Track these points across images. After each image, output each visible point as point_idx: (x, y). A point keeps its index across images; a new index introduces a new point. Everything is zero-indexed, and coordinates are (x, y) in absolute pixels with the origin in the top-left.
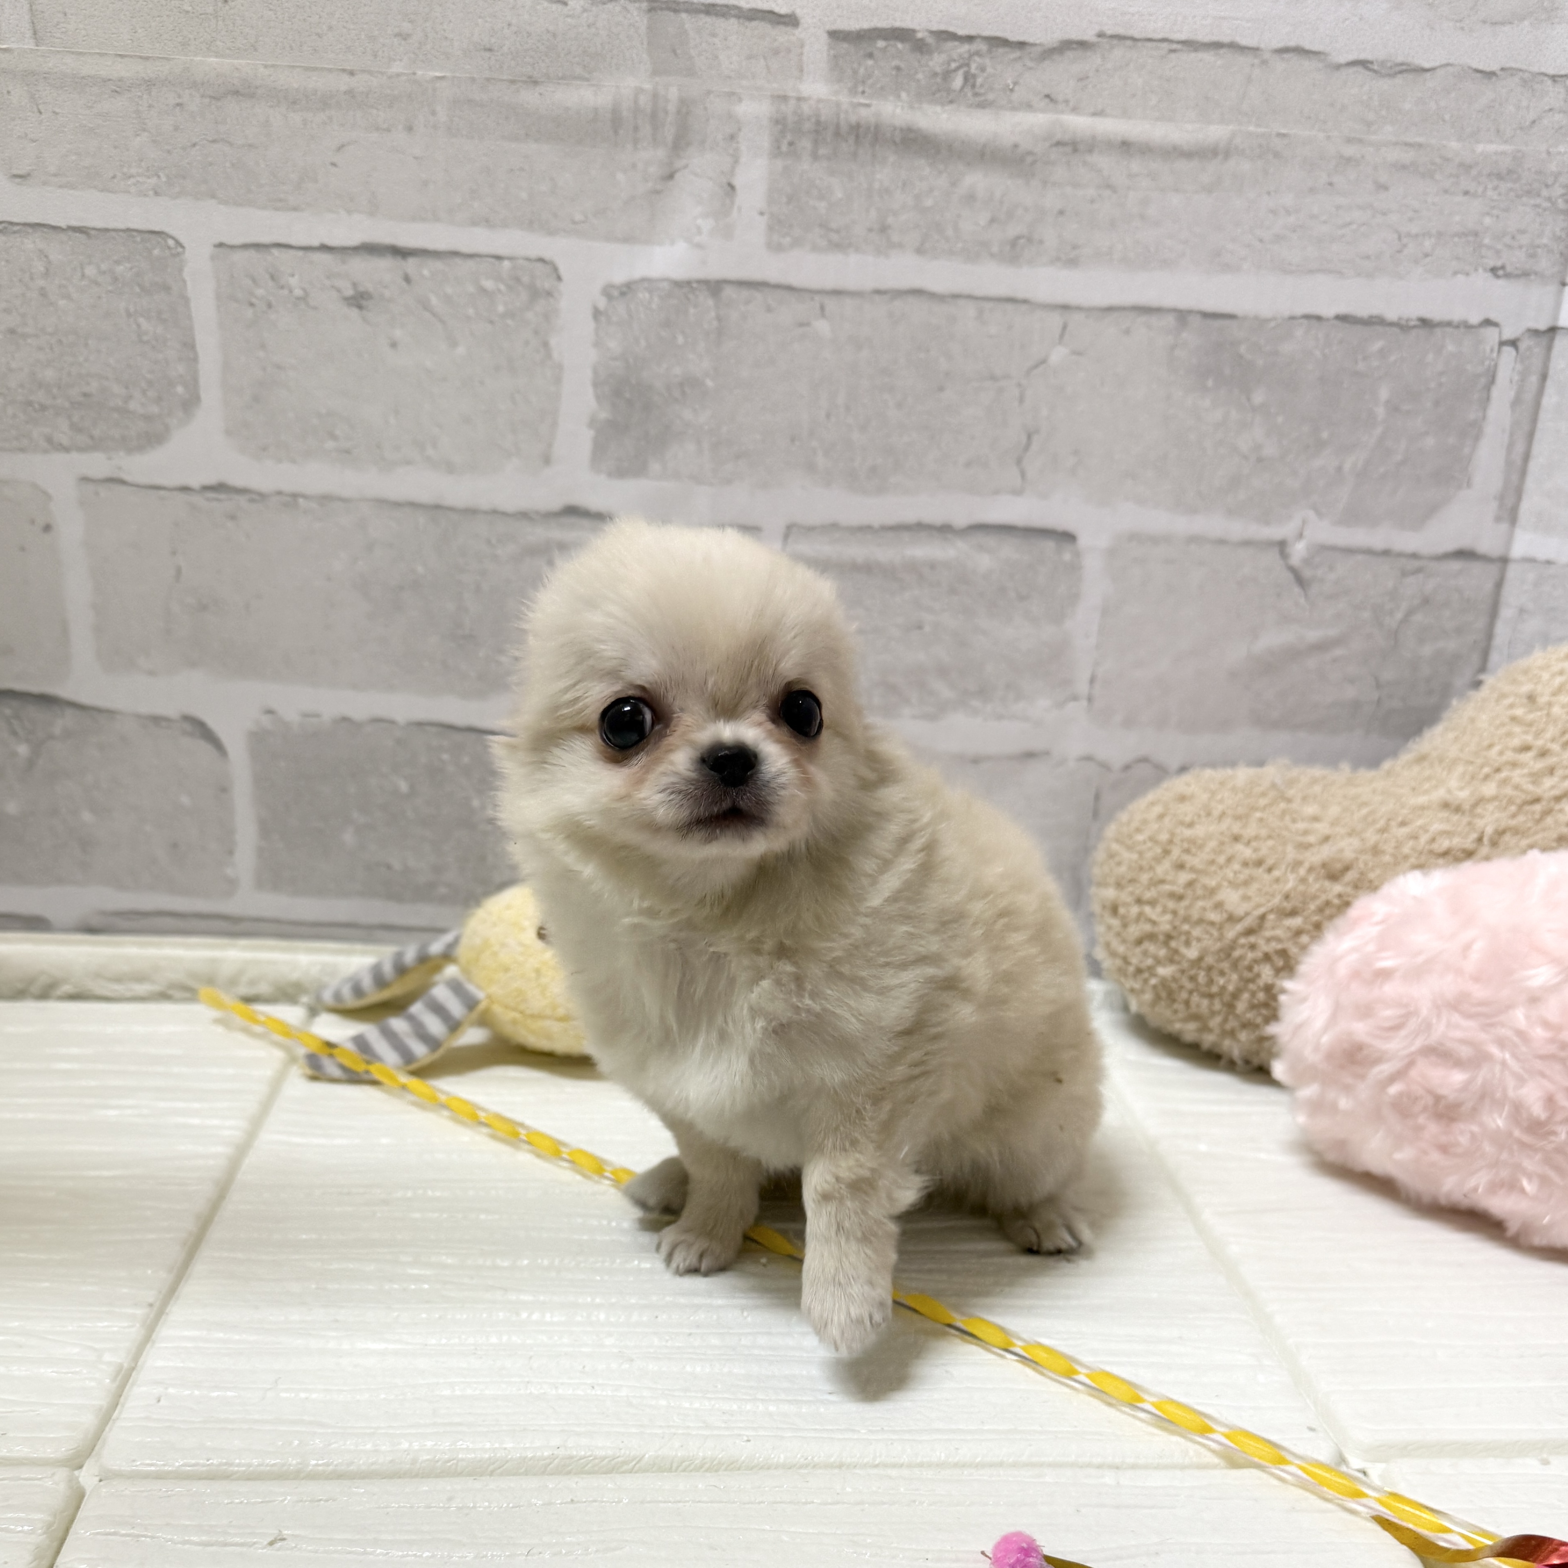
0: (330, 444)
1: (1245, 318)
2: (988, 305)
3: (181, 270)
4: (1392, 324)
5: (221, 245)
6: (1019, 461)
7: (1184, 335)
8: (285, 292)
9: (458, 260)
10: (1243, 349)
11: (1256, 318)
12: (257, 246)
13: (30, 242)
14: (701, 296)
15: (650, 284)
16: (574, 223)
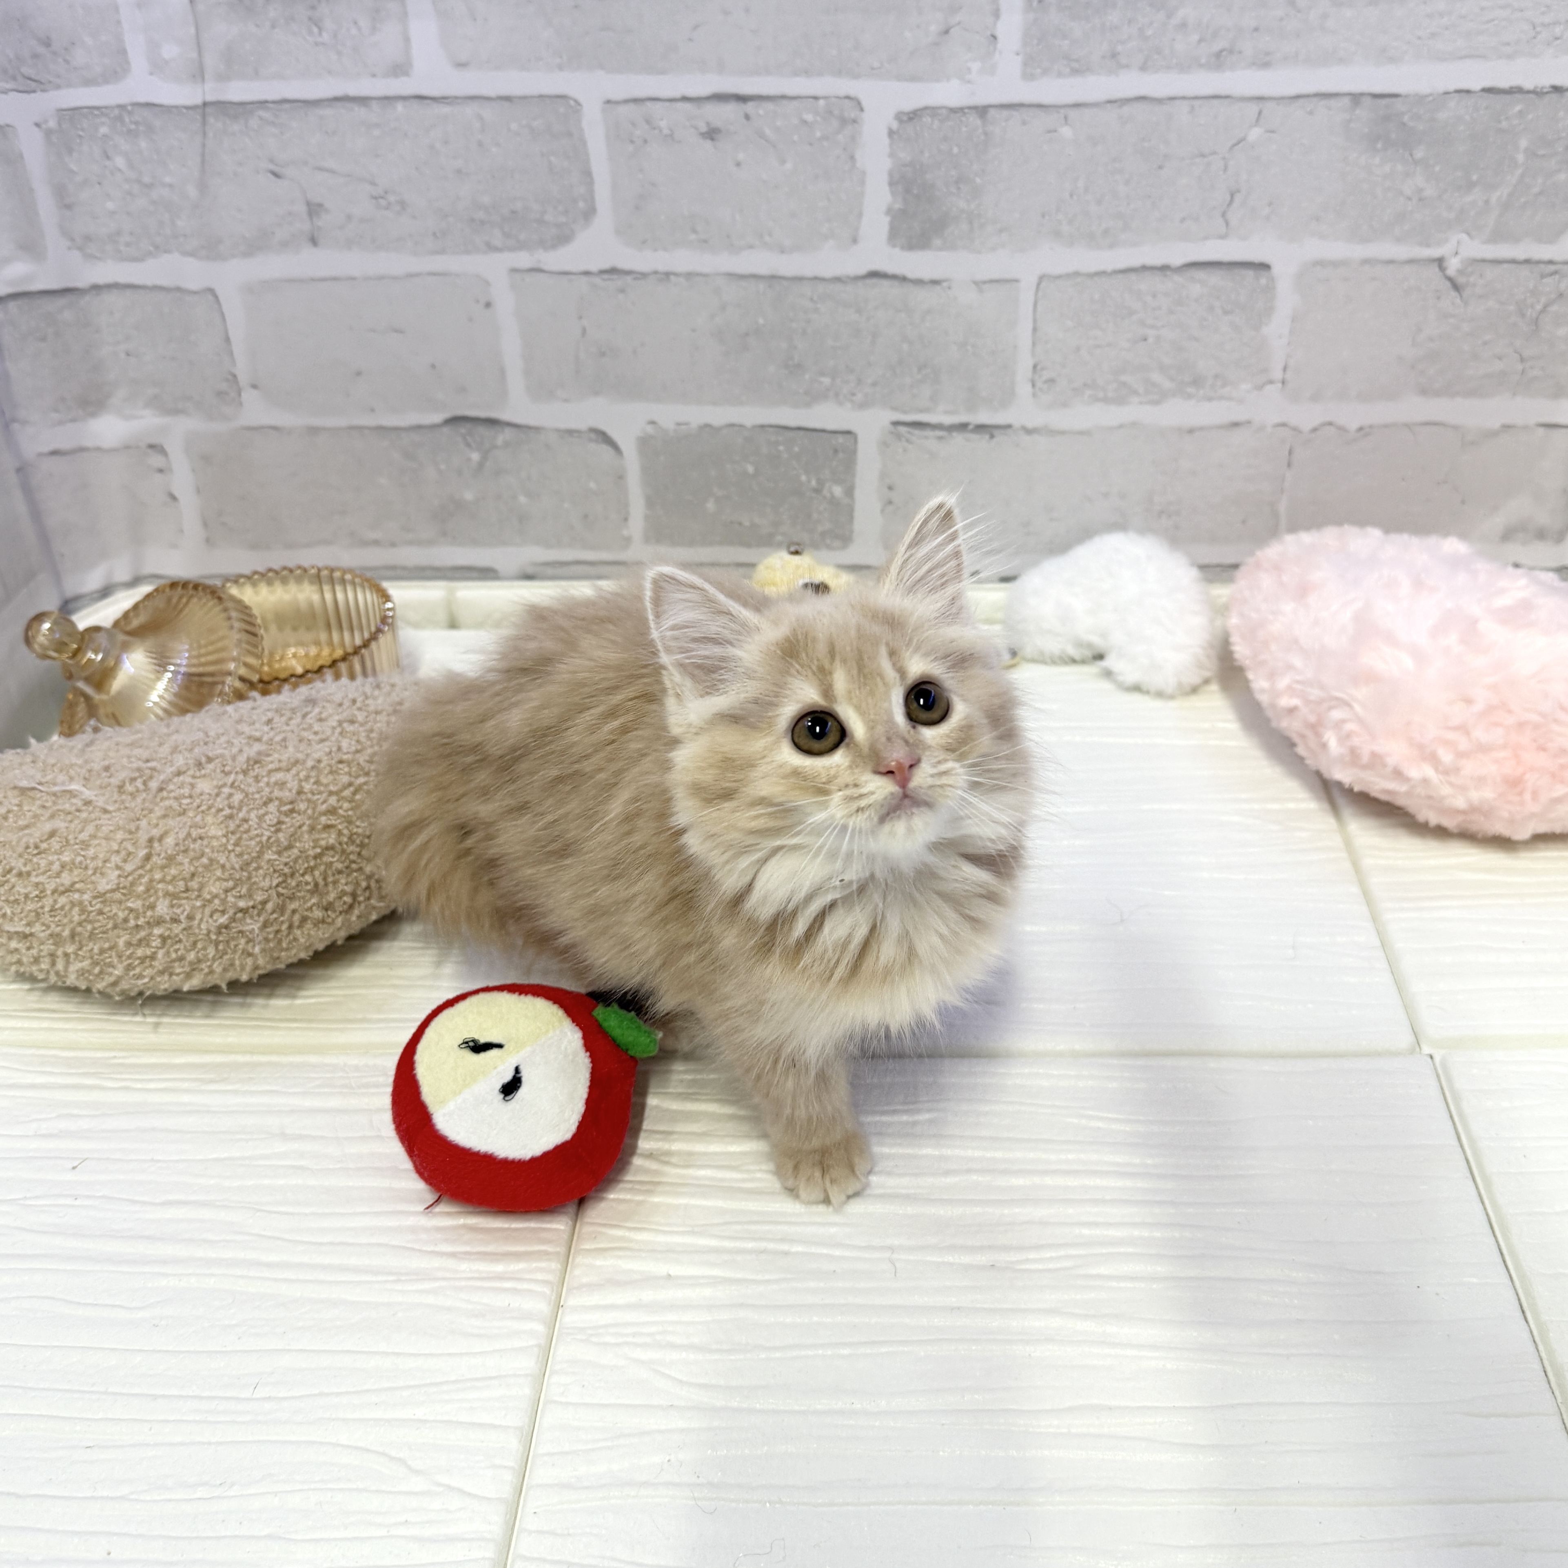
0: (693, 237)
1: (1406, 96)
2: (1197, 103)
3: (580, 121)
4: (1529, 92)
5: (608, 102)
6: (1224, 215)
7: (1358, 112)
8: (656, 132)
9: (785, 102)
10: (1406, 119)
11: (1416, 95)
12: (636, 101)
13: (470, 110)
14: (971, 119)
15: (932, 111)
16: (873, 69)
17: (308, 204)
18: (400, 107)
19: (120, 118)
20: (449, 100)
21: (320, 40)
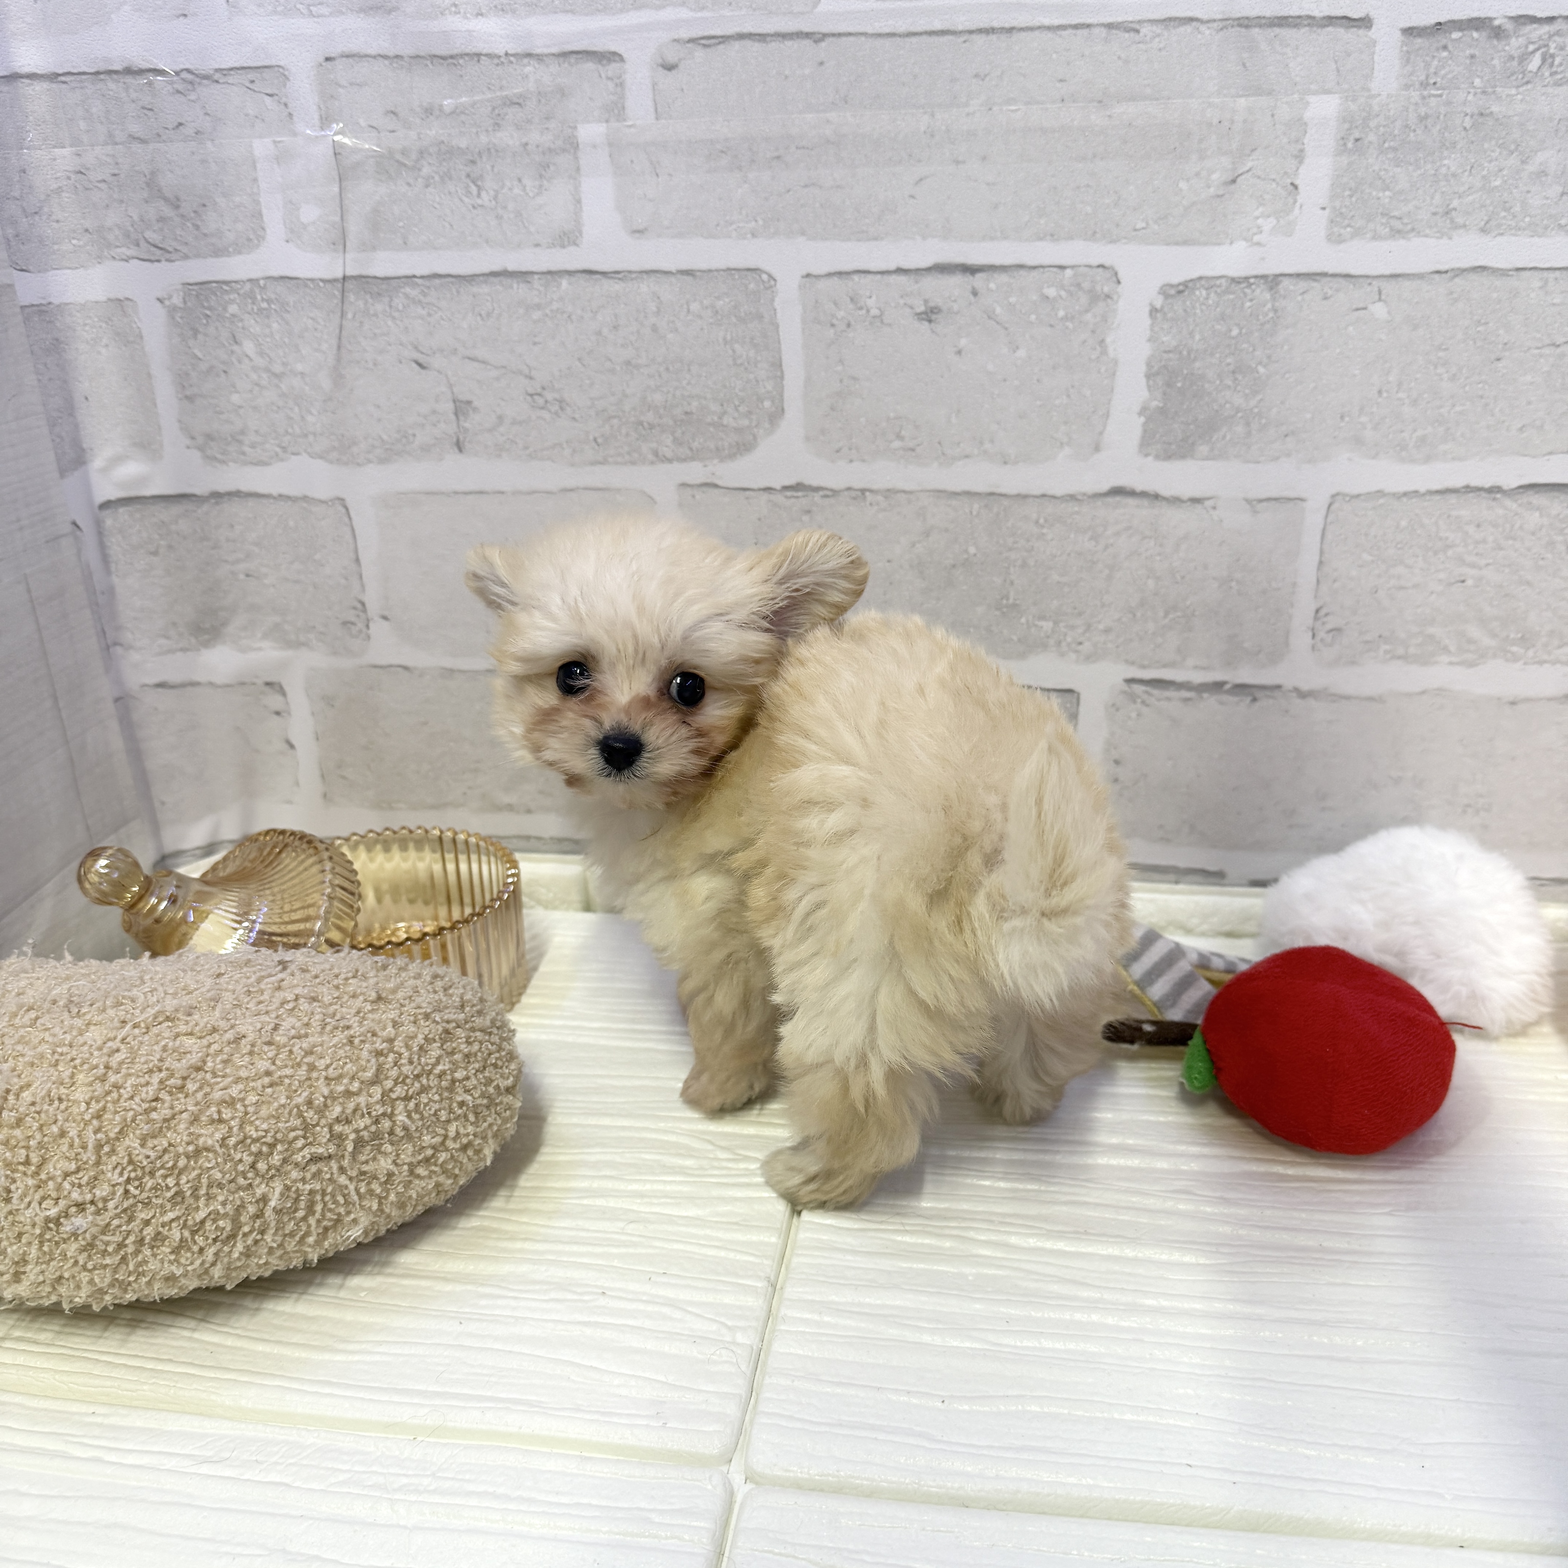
0: (897, 444)
3: (773, 300)
5: (808, 275)
8: (863, 312)
9: (1023, 273)
12: (840, 274)
13: (645, 287)
14: (1258, 291)
15: (1207, 282)
16: (1135, 230)
17: (454, 401)
18: (564, 283)
19: (251, 296)
20: (620, 276)
21: (479, 202)
